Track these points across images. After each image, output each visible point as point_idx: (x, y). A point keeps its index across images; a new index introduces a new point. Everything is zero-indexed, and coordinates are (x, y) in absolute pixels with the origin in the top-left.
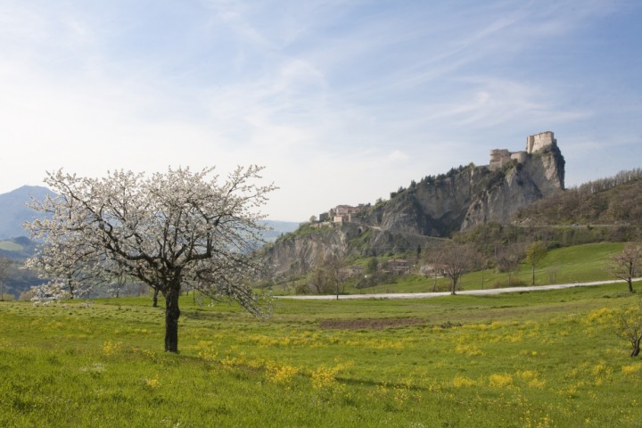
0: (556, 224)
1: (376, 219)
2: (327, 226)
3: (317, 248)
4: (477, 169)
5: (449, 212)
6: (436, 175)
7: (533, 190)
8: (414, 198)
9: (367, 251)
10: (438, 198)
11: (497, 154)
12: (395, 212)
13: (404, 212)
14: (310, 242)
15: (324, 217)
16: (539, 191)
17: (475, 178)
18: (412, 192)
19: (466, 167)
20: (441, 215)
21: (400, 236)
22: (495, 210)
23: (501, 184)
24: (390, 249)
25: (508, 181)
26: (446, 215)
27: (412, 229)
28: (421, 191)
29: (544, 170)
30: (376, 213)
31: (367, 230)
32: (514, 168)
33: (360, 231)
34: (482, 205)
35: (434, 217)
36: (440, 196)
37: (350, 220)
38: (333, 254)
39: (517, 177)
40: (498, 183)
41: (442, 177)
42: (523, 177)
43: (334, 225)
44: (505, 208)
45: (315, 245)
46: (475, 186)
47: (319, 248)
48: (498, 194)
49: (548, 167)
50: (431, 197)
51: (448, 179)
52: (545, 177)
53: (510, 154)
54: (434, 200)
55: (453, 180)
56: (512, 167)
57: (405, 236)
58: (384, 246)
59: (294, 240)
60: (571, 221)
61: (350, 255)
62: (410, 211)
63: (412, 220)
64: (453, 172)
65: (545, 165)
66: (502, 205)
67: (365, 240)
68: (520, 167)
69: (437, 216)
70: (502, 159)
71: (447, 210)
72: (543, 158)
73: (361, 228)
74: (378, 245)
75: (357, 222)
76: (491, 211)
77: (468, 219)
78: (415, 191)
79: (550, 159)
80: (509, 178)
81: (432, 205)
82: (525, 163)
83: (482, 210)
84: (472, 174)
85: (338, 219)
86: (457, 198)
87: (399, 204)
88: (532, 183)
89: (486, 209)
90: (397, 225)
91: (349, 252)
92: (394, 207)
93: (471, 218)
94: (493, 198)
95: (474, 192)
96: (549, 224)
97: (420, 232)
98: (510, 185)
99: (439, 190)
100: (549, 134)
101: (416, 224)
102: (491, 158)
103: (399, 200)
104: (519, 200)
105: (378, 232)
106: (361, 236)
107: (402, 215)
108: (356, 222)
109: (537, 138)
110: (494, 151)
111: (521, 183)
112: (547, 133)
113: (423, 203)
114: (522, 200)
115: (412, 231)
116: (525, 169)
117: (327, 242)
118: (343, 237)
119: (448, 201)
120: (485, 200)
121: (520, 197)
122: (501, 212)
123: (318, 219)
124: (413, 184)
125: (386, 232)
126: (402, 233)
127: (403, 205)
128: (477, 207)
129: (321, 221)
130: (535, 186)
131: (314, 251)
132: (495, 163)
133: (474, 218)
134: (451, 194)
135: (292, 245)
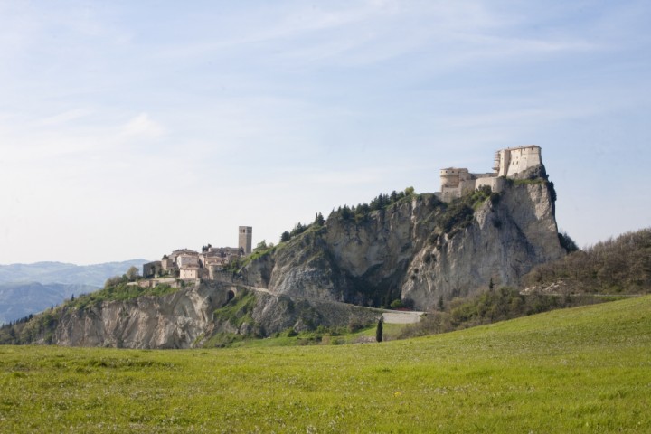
0: (596, 291)
1: (259, 275)
2: (168, 287)
3: (148, 322)
4: (421, 198)
5: (378, 266)
6: (356, 207)
7: (515, 235)
8: (324, 242)
9: (249, 328)
10: (360, 243)
11: (453, 176)
12: (295, 265)
13: (311, 265)
14: (134, 312)
15: (152, 269)
16: (524, 237)
17: (418, 212)
18: (320, 233)
19: (402, 194)
20: (365, 270)
21: (307, 304)
22: (458, 265)
23: (469, 225)
24: (292, 325)
25: (479, 220)
26: (373, 270)
27: (326, 292)
28: (332, 232)
29: (531, 204)
30: (258, 266)
31: (245, 293)
32: (487, 201)
33: (231, 294)
34: (438, 256)
35: (354, 273)
36: (363, 240)
37: (211, 276)
38: (180, 332)
39: (492, 215)
40: (464, 223)
41: (363, 209)
42: (500, 214)
43: (183, 283)
44: (474, 263)
45: (143, 316)
46: (419, 226)
47: (152, 323)
48: (463, 240)
49: (538, 201)
50: (350, 241)
51: (375, 213)
52: (534, 216)
53: (473, 177)
54: (354, 246)
55: (383, 215)
56: (483, 199)
57: (314, 305)
58: (279, 319)
59: (100, 309)
60: (617, 288)
61: (217, 335)
62: (319, 264)
63: (323, 279)
64: (381, 203)
65: (534, 197)
66: (470, 256)
67: (245, 310)
68: (496, 199)
69: (358, 272)
70: (460, 184)
71: (374, 263)
72: (530, 187)
73: (234, 289)
74: (268, 318)
75: (225, 279)
76: (453, 266)
77: (414, 278)
78: (325, 231)
79: (540, 189)
80: (480, 215)
81: (353, 254)
82: (503, 192)
83: (438, 265)
84: (414, 205)
85: (188, 274)
86: (390, 243)
87: (302, 252)
88: (513, 224)
89: (445, 264)
90: (299, 286)
91: (215, 331)
92: (293, 256)
93: (419, 276)
94: (456, 245)
95: (418, 235)
96: (587, 291)
97: (338, 299)
98: (481, 227)
99: (363, 231)
100: (536, 150)
101: (331, 284)
102: (442, 181)
103: (302, 246)
104: (495, 249)
105: (266, 297)
106: (234, 303)
107: (307, 270)
108: (223, 280)
109: (515, 154)
110: (447, 170)
111: (498, 224)
112: (532, 148)
113: (337, 250)
114: (500, 250)
115: (323, 296)
116: (502, 202)
117: (168, 311)
118: (200, 304)
119: (376, 248)
120: (442, 249)
121: (497, 246)
122: (468, 268)
123: (141, 273)
124: (320, 219)
125: (282, 298)
126: (309, 299)
127: (308, 254)
128: (429, 259)
129: (148, 276)
130: (518, 229)
131: (141, 327)
132: (451, 190)
133: (424, 276)
134: (380, 237)
135: (96, 317)
